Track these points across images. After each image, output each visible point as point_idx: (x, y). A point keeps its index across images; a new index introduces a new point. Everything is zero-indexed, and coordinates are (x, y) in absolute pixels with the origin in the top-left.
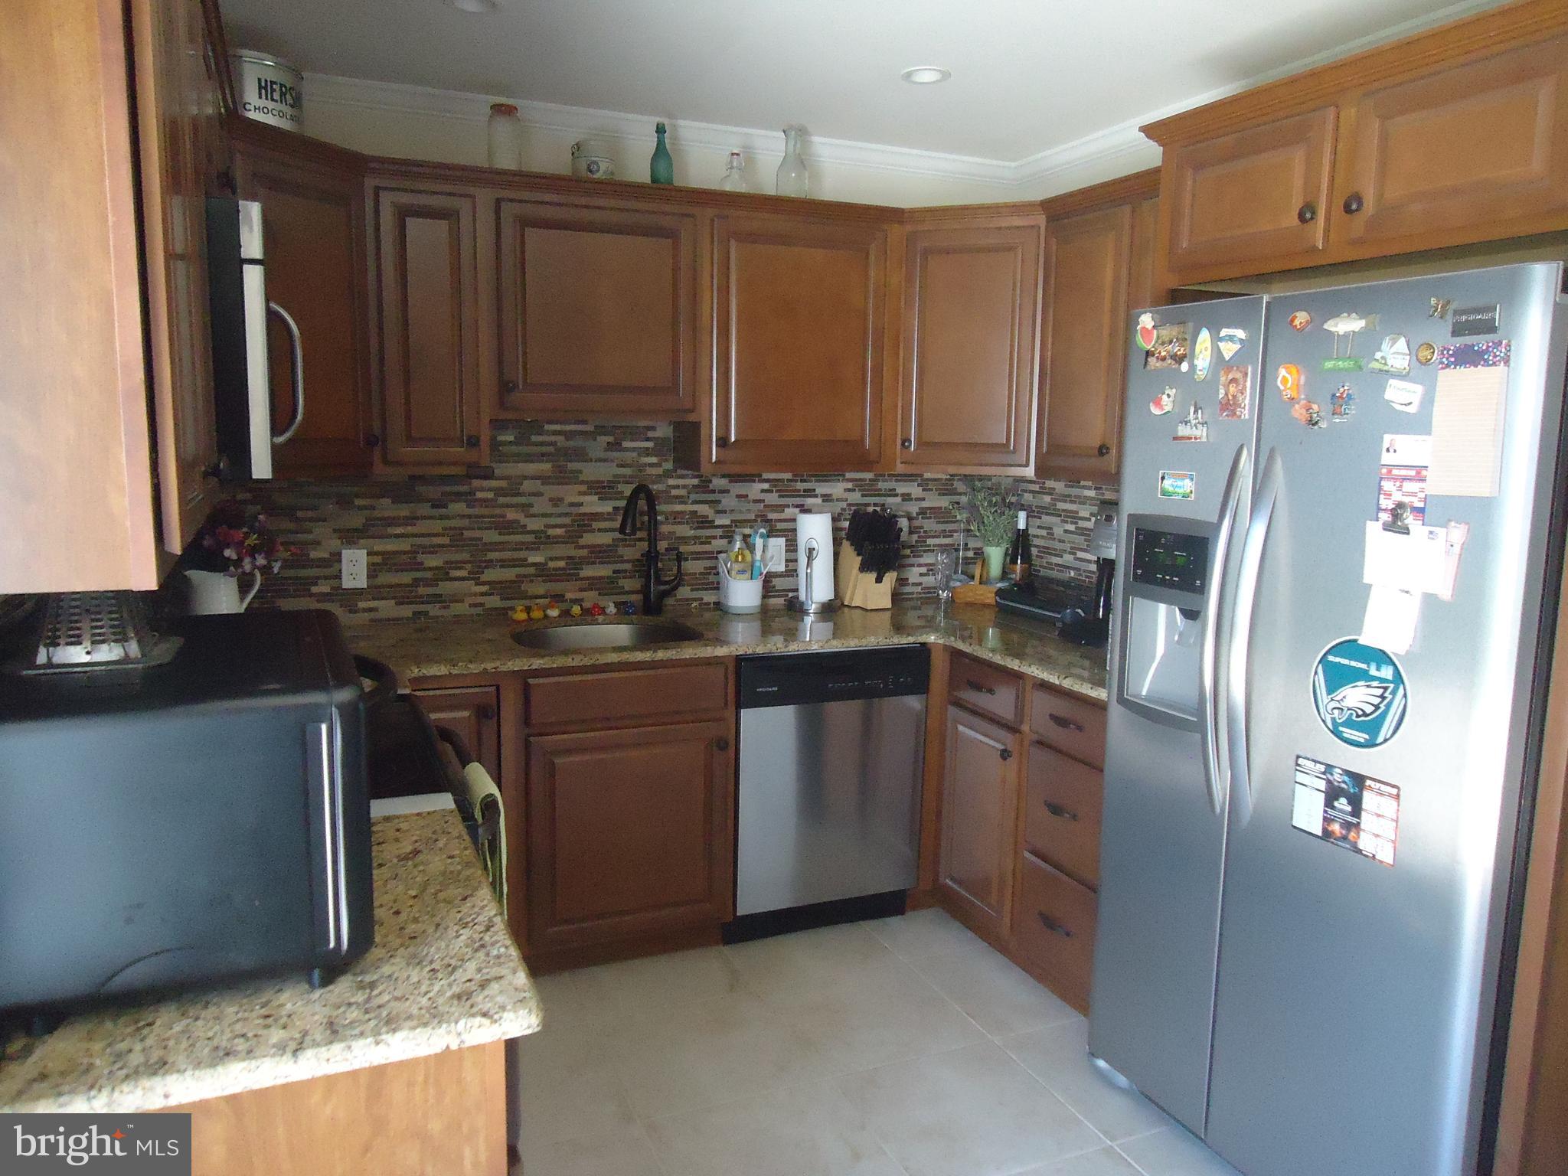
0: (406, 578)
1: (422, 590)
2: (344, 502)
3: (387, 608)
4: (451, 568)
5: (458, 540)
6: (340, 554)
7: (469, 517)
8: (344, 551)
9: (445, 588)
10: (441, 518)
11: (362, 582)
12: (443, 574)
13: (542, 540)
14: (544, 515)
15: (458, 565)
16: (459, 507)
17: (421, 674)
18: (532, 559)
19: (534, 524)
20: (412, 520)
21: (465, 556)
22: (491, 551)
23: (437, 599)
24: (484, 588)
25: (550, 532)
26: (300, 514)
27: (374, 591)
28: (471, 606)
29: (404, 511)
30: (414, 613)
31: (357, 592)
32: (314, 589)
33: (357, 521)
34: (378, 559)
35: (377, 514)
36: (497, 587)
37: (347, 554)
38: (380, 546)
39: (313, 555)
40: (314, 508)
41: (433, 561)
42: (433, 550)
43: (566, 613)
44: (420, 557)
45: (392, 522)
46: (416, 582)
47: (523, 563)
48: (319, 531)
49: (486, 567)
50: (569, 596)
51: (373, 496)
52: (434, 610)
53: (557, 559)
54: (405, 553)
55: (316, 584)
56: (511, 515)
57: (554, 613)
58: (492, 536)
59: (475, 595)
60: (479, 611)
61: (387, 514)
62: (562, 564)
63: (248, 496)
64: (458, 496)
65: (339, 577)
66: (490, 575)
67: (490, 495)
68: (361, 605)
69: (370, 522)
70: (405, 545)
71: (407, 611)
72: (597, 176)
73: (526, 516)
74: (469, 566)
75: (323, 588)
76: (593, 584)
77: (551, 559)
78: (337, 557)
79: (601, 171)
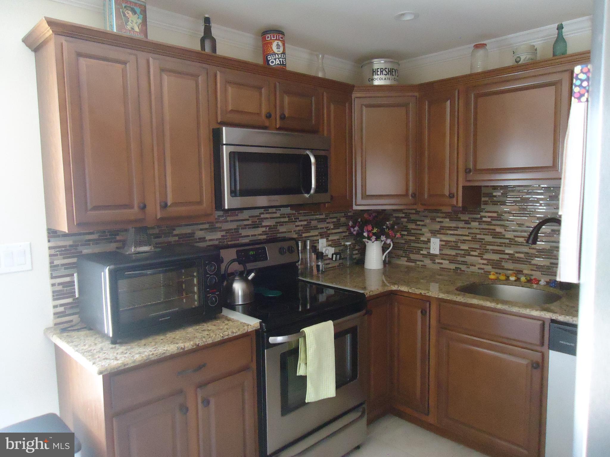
0: (453, 252)
1: (459, 259)
2: (433, 219)
3: (446, 264)
4: (471, 251)
5: (474, 240)
6: (430, 239)
7: (479, 229)
8: (431, 239)
9: (468, 259)
10: (468, 228)
11: (437, 252)
12: (467, 253)
13: (512, 243)
14: (514, 231)
15: (474, 249)
16: (475, 224)
17: (398, 289)
18: (507, 252)
19: (509, 235)
20: (456, 228)
21: (477, 246)
22: (488, 245)
23: (464, 263)
24: (485, 262)
25: (516, 239)
26: (418, 223)
27: (442, 256)
28: (479, 268)
29: (453, 224)
30: (456, 268)
31: (436, 255)
32: (421, 252)
33: (437, 227)
34: (443, 243)
35: (443, 225)
36: (490, 262)
37: (433, 240)
38: (445, 238)
39: (422, 239)
40: (423, 221)
41: (464, 247)
42: (464, 242)
43: (518, 279)
44: (459, 244)
45: (450, 228)
46: (457, 255)
47: (502, 252)
48: (425, 230)
49: (486, 252)
50: (525, 272)
51: (442, 218)
52: (463, 267)
53: (519, 253)
54: (454, 242)
55: (422, 250)
56: (498, 229)
57: (512, 278)
58: (489, 238)
59: (480, 264)
60: (482, 271)
61: (447, 225)
62: (522, 256)
63: (404, 215)
64: (474, 220)
65: (430, 249)
66: (486, 256)
67: (489, 220)
68: (437, 261)
69: (442, 228)
70: (453, 239)
71: (453, 266)
72: (520, 63)
73: (505, 231)
74: (478, 251)
75: (424, 252)
76: (539, 268)
77: (517, 253)
78: (429, 241)
79: (522, 60)
